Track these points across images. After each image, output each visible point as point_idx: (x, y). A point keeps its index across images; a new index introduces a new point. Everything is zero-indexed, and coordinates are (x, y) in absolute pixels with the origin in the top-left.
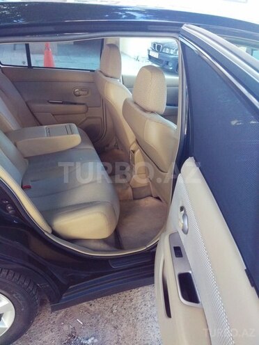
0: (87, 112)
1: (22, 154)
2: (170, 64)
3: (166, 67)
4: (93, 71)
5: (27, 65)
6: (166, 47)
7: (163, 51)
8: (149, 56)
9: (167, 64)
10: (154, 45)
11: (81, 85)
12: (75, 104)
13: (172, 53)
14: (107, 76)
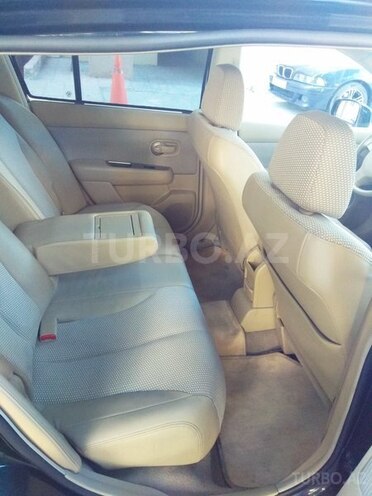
0: (172, 181)
1: (46, 270)
2: (304, 99)
3: (297, 103)
4: (189, 112)
5: (74, 99)
6: (299, 72)
7: (295, 78)
8: (271, 85)
9: (300, 98)
10: (281, 69)
11: (166, 135)
12: (153, 168)
13: (308, 82)
14: (213, 125)
